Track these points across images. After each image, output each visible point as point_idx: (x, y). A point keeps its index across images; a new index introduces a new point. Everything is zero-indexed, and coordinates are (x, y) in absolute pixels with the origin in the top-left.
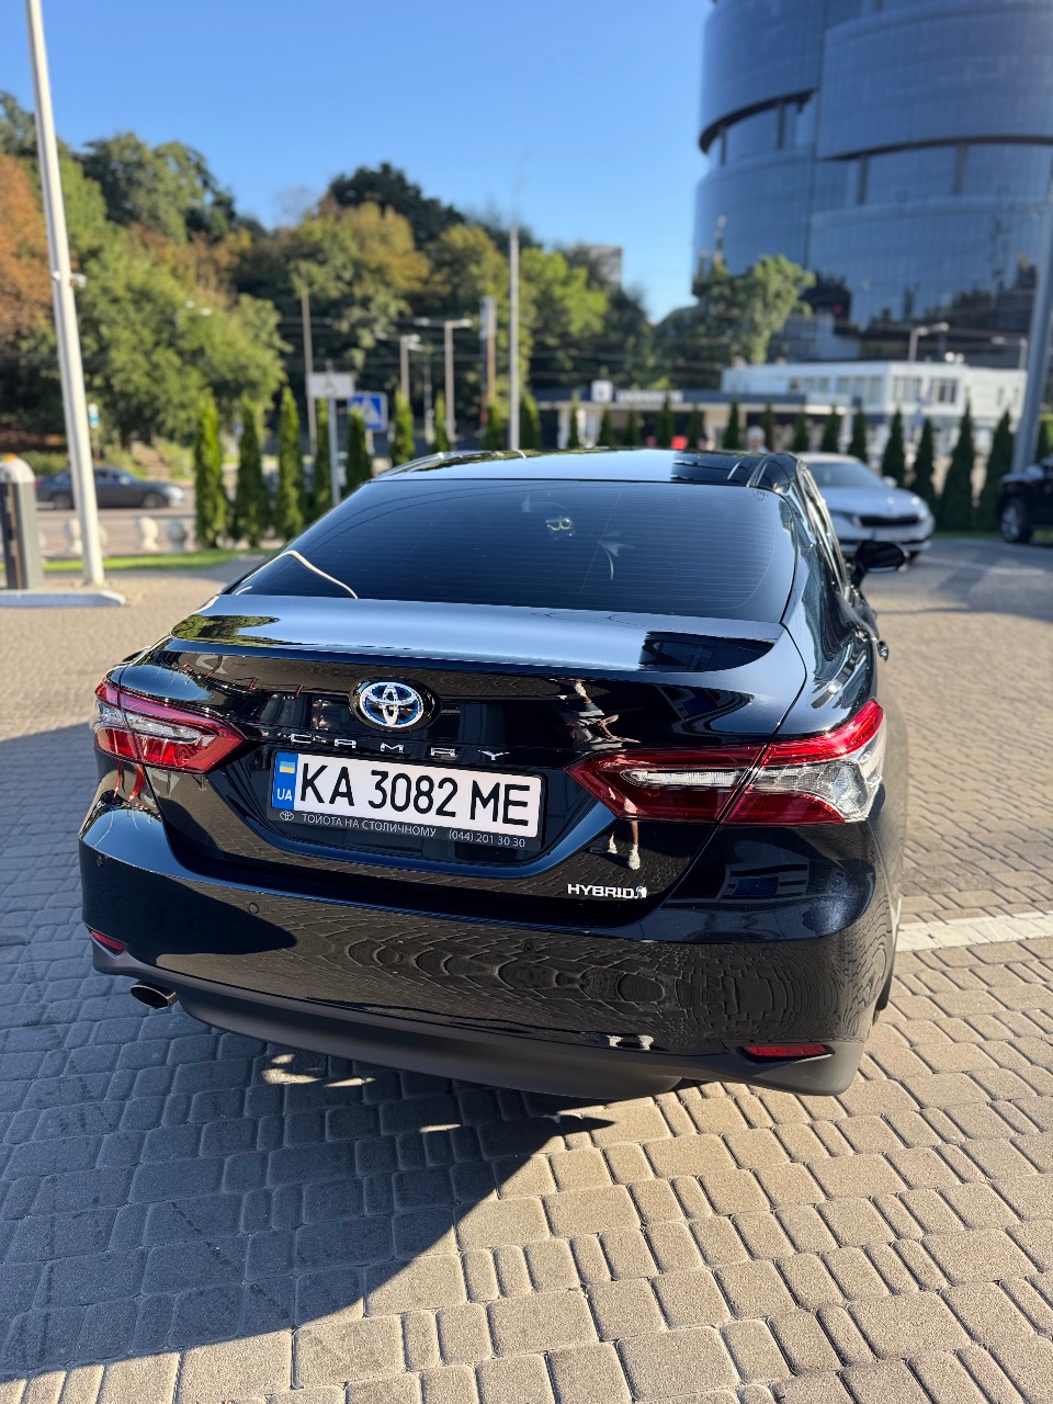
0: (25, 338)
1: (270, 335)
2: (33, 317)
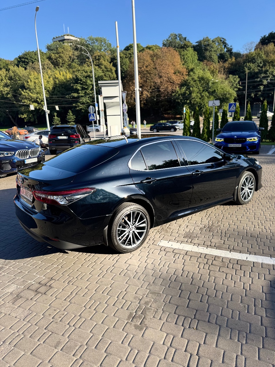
0: (174, 93)
1: (237, 84)
2: (176, 87)
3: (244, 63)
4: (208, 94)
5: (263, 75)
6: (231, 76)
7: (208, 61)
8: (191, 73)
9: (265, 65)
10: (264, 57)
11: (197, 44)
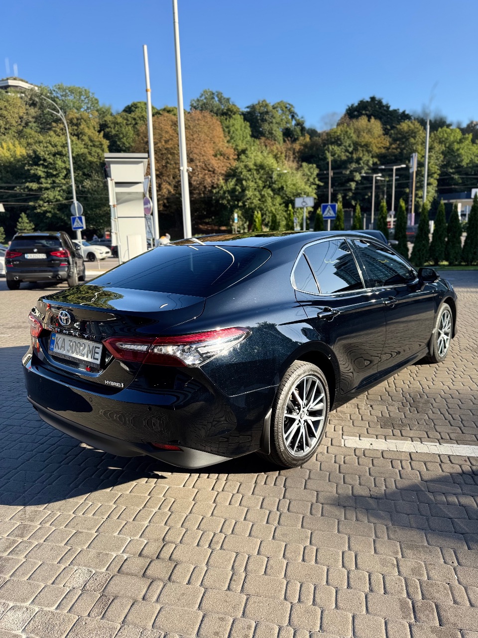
0: (215, 188)
1: (314, 179)
2: (218, 180)
3: (325, 145)
4: (271, 193)
5: (354, 166)
6: (304, 164)
7: (268, 138)
8: (243, 157)
9: (356, 149)
10: (354, 137)
11: (248, 110)
